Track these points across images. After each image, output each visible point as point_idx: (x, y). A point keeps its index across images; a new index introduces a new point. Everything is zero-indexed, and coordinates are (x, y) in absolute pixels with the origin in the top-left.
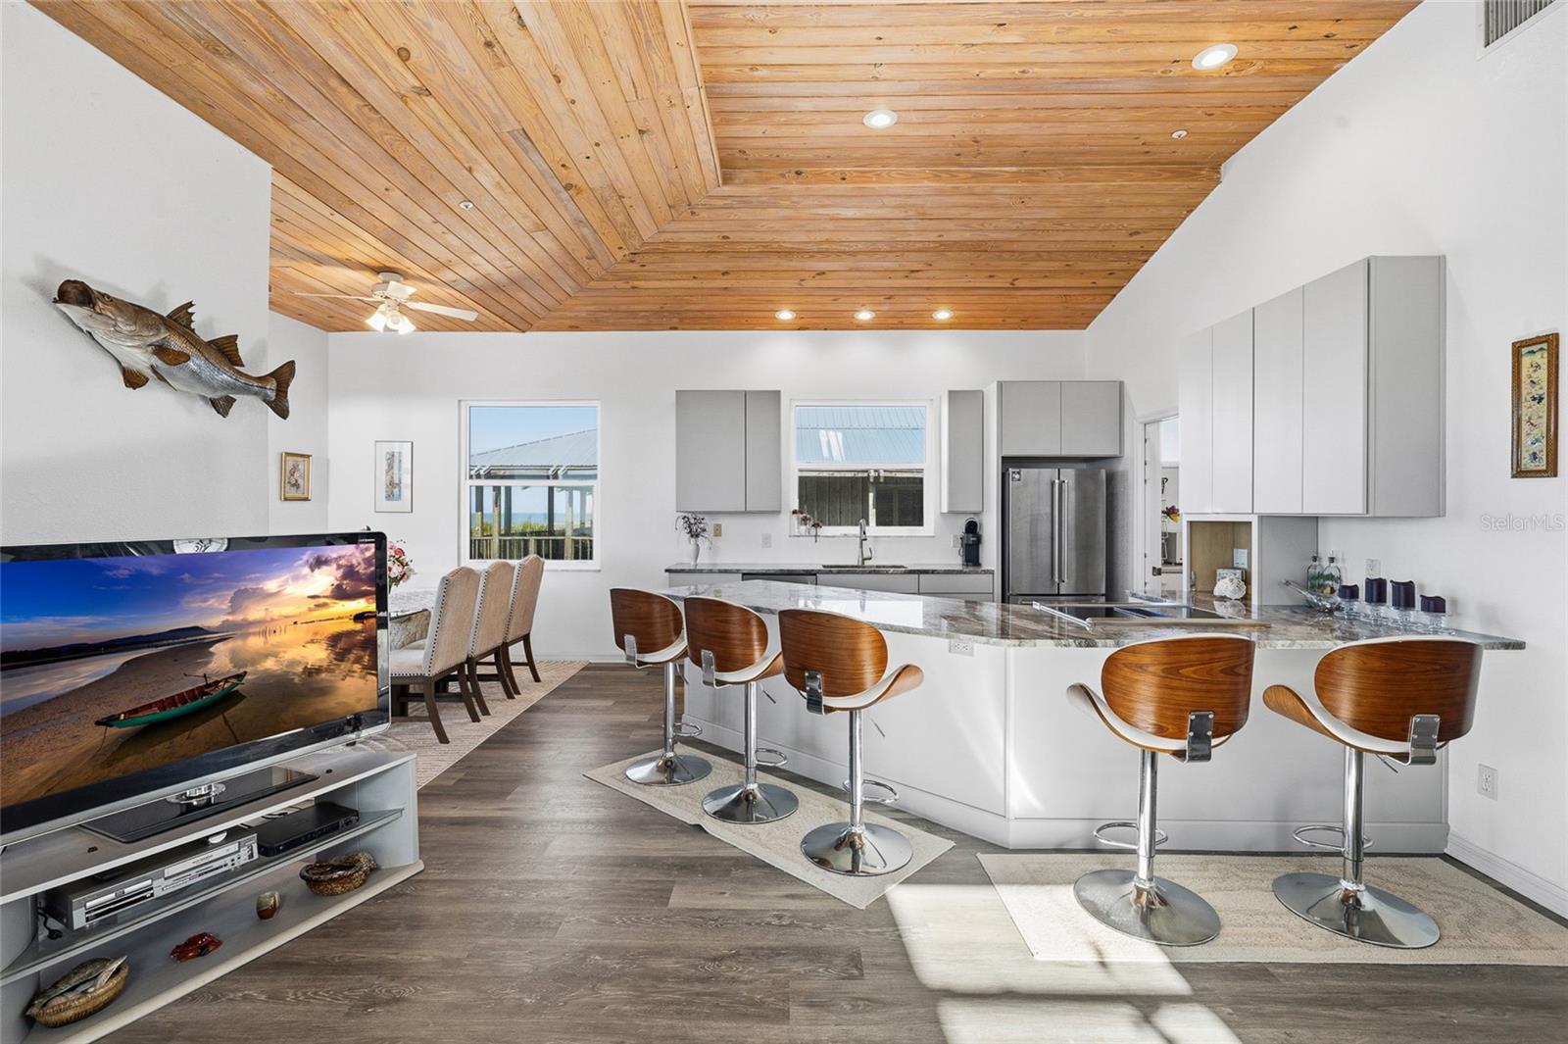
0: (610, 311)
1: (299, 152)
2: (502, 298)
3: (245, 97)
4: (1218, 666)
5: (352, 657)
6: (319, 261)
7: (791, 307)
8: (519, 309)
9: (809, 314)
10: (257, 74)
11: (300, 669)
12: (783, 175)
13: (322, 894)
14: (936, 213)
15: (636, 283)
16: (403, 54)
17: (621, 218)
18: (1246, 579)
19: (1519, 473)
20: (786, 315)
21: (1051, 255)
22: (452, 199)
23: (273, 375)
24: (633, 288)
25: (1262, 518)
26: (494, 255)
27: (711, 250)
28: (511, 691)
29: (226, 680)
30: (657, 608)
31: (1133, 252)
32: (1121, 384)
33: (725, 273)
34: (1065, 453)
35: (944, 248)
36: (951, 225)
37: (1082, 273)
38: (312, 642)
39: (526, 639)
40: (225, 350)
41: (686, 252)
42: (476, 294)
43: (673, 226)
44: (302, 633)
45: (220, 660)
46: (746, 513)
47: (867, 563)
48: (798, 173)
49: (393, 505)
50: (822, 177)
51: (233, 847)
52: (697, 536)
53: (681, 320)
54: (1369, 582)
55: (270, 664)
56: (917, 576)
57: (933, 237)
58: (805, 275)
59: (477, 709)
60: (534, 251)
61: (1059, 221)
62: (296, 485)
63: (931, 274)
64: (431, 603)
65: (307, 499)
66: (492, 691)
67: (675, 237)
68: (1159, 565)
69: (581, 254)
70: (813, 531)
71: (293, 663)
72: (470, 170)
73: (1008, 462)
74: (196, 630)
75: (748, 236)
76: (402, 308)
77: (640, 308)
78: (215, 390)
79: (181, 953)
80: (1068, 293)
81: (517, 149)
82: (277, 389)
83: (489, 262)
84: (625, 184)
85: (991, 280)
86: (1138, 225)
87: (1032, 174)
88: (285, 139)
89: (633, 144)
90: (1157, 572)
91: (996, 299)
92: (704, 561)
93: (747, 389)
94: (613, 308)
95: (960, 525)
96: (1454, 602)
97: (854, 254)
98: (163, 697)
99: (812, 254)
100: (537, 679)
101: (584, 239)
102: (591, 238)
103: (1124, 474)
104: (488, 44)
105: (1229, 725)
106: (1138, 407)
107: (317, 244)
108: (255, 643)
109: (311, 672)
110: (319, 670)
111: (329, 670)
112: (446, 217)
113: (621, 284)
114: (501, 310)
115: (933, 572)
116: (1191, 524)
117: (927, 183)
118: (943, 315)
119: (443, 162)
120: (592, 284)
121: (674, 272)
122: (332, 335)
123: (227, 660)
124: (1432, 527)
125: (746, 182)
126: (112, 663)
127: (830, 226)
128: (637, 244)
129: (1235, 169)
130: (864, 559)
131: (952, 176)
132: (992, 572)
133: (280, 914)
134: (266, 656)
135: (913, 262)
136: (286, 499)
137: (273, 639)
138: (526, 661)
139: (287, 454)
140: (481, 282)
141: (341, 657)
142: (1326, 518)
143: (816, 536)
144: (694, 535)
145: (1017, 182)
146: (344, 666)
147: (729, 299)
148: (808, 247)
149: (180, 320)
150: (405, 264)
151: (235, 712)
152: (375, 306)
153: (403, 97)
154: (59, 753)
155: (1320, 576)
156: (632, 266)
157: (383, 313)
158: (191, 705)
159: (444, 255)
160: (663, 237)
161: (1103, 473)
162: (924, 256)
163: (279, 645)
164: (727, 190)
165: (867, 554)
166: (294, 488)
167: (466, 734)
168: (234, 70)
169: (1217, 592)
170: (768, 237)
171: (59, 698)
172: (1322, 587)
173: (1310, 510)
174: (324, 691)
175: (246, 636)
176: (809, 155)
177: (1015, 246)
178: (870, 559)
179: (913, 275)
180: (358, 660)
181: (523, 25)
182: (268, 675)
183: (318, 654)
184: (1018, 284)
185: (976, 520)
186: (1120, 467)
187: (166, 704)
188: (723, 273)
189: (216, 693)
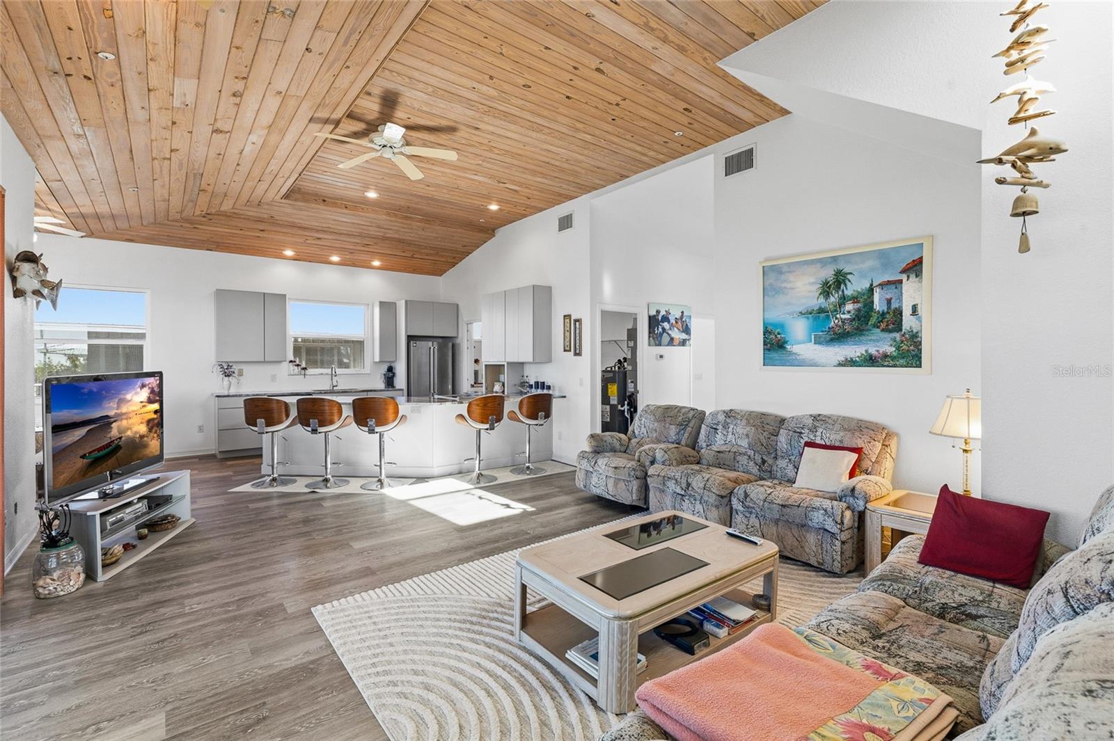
4: (496, 403)
5: (154, 430)
7: (293, 250)
9: (304, 255)
11: (138, 435)
12: (316, 200)
14: (385, 227)
15: (199, 227)
17: (217, 202)
18: (503, 385)
19: (565, 351)
20: (289, 253)
21: (432, 248)
24: (195, 228)
25: (508, 363)
27: (260, 221)
29: (116, 440)
30: (275, 405)
31: (463, 252)
32: (458, 305)
33: (263, 231)
34: (435, 335)
35: (385, 239)
36: (390, 231)
37: (443, 256)
38: (142, 423)
41: (244, 219)
43: (242, 207)
44: (138, 419)
45: (114, 432)
46: (265, 362)
47: (335, 388)
48: (324, 201)
50: (335, 205)
51: (141, 504)
52: (229, 376)
54: (535, 382)
55: (129, 433)
57: (381, 234)
58: (308, 239)
61: (437, 238)
63: (375, 247)
67: (240, 212)
68: (473, 383)
69: (176, 210)
70: (303, 372)
71: (136, 433)
73: (410, 338)
74: (107, 417)
75: (286, 219)
77: (193, 237)
82: (56, 295)
85: (403, 253)
86: (466, 244)
87: (429, 221)
90: (472, 386)
91: (403, 261)
92: (234, 390)
93: (265, 292)
95: (384, 368)
96: (553, 387)
97: (340, 234)
98: (98, 447)
99: (318, 231)
101: (185, 207)
103: (459, 344)
105: (499, 420)
106: (464, 316)
108: (124, 423)
109: (142, 437)
110: (144, 436)
111: (146, 437)
112: (112, 191)
113: (187, 225)
116: (486, 365)
117: (384, 216)
118: (376, 263)
120: (166, 222)
121: (227, 225)
123: (116, 431)
124: (548, 366)
125: (296, 200)
127: (333, 222)
128: (214, 211)
129: (501, 233)
130: (333, 387)
131: (396, 216)
132: (402, 390)
134: (128, 429)
135: (368, 242)
137: (130, 422)
141: (150, 430)
142: (526, 363)
143: (305, 375)
144: (227, 375)
146: (152, 434)
147: (256, 241)
148: (317, 228)
151: (120, 454)
153: (154, 159)
154: (70, 470)
155: (524, 382)
156: (204, 219)
158: (107, 450)
160: (232, 211)
161: (450, 344)
162: (375, 241)
163: (131, 424)
164: (283, 201)
165: (335, 384)
169: (494, 390)
170: (296, 222)
171: (70, 445)
172: (524, 386)
173: (521, 360)
174: (146, 446)
175: (122, 420)
176: (332, 196)
177: (417, 243)
178: (337, 386)
179: (367, 246)
180: (156, 432)
182: (129, 438)
183: (143, 429)
184: (415, 256)
185: (392, 365)
186: (458, 341)
187: (99, 450)
188: (261, 231)
189: (114, 445)
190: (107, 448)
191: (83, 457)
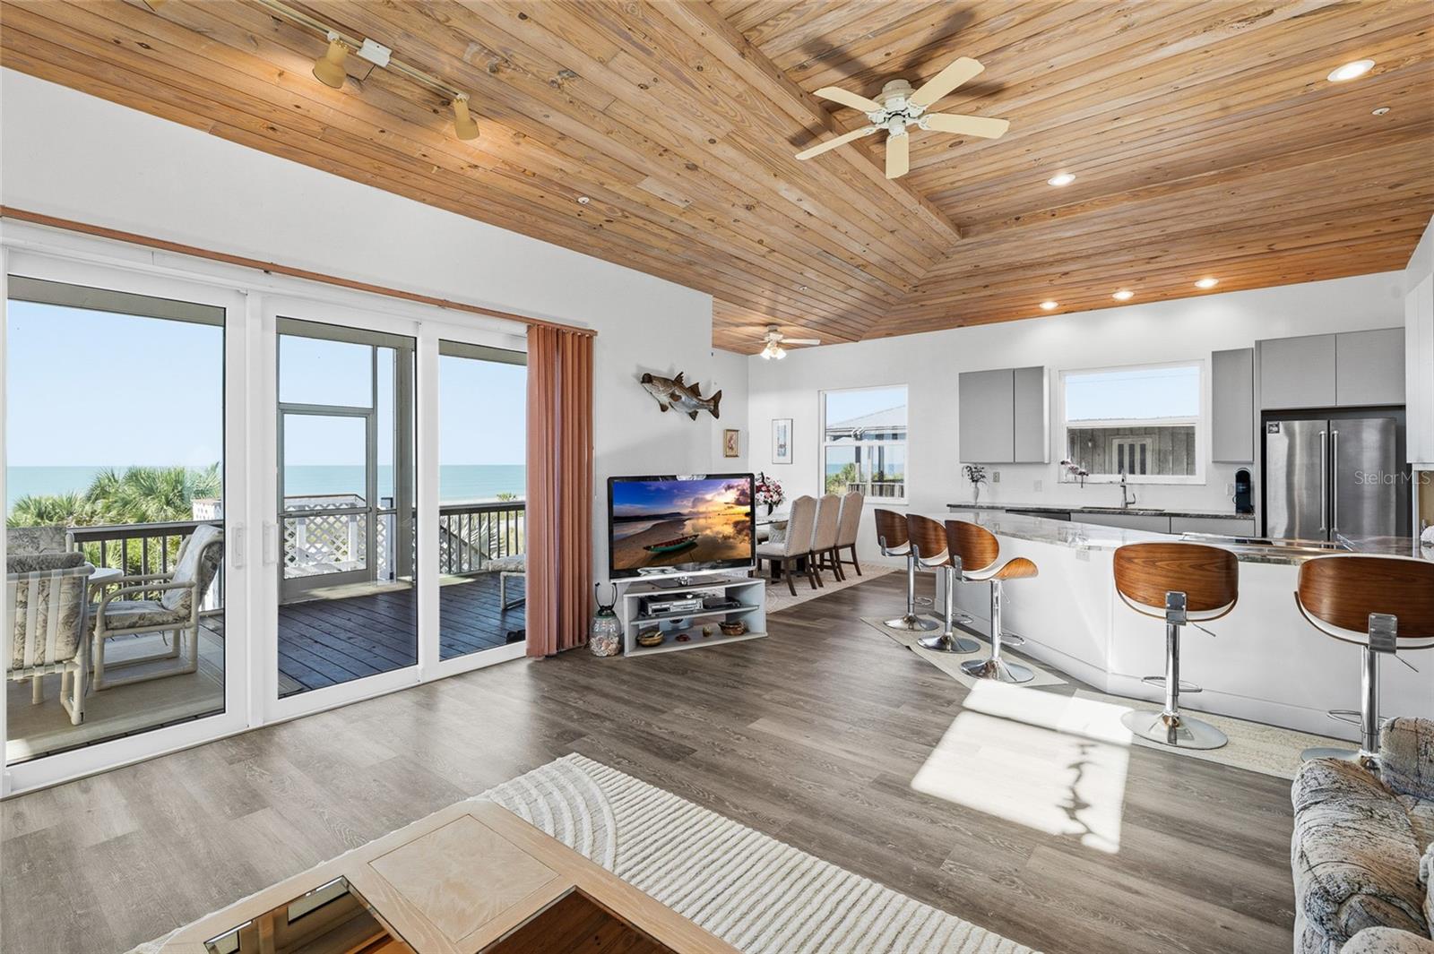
0: (910, 321)
1: (723, 288)
2: (837, 326)
3: (701, 275)
5: (744, 533)
6: (737, 326)
7: (1053, 299)
8: (849, 330)
9: (1068, 302)
10: (705, 266)
11: (721, 536)
12: (1005, 223)
13: (726, 634)
14: (1147, 218)
15: (923, 303)
16: (761, 242)
17: (898, 272)
20: (1049, 305)
22: (796, 287)
23: (712, 398)
24: (922, 306)
26: (825, 306)
27: (969, 275)
28: (840, 577)
29: (691, 537)
30: (897, 520)
33: (986, 286)
34: (1341, 403)
35: (1172, 238)
36: (1169, 222)
38: (726, 524)
39: (853, 546)
40: (694, 390)
41: (952, 279)
42: (820, 327)
43: (935, 267)
44: (722, 519)
45: (688, 528)
46: (1014, 463)
47: (1130, 506)
48: (1017, 219)
49: (782, 459)
50: (1036, 218)
51: (694, 601)
52: (977, 481)
53: (964, 320)
55: (708, 532)
56: (1168, 518)
57: (1157, 233)
58: (1052, 277)
59: (816, 582)
60: (849, 299)
61: (1287, 197)
62: (731, 448)
63: (1171, 256)
64: (787, 517)
65: (737, 456)
66: (827, 575)
67: (941, 273)
69: (879, 294)
70: (1080, 479)
71: (718, 533)
72: (801, 274)
73: (1268, 415)
74: (679, 514)
75: (994, 262)
76: (779, 344)
77: (932, 316)
78: (691, 409)
79: (678, 639)
80: (1350, 244)
81: (824, 259)
82: (714, 405)
83: (822, 311)
84: (891, 255)
85: (1241, 250)
86: (1395, 180)
87: (1232, 173)
88: (716, 285)
89: (888, 239)
91: (1259, 263)
92: (984, 500)
93: (1015, 367)
94: (913, 319)
97: (1088, 257)
98: (667, 541)
99: (1051, 264)
100: (859, 574)
101: (878, 287)
102: (882, 285)
104: (797, 226)
107: (735, 319)
108: (702, 522)
109: (726, 538)
110: (729, 537)
111: (733, 538)
112: (795, 296)
113: (912, 305)
114: (839, 333)
115: (1185, 515)
117: (1127, 202)
118: (1207, 284)
119: (789, 274)
120: (893, 308)
121: (947, 292)
122: (750, 356)
123: (691, 529)
125: (977, 234)
126: (649, 525)
127: (1055, 244)
128: (916, 281)
130: (1127, 504)
131: (1149, 193)
133: (712, 636)
134: (707, 528)
135: (1145, 253)
136: (727, 456)
137: (710, 521)
138: (852, 561)
139: (728, 430)
140: (822, 320)
141: (739, 532)
143: (1083, 483)
144: (975, 480)
145: (1215, 183)
146: (739, 537)
147: (996, 302)
148: (1046, 260)
149: (679, 381)
150: (778, 321)
151: (696, 550)
152: (765, 345)
153: (764, 257)
154: (632, 558)
156: (917, 294)
157: (769, 348)
158: (677, 546)
159: (798, 313)
160: (931, 275)
162: (1156, 247)
163: (712, 524)
164: (966, 241)
165: (1130, 499)
166: (731, 449)
167: (806, 593)
168: (698, 268)
169: (1423, 538)
170: (1010, 260)
174: (732, 548)
175: (699, 518)
176: (1021, 208)
177: (1251, 223)
178: (1134, 503)
179: (1154, 260)
180: (747, 535)
181: (811, 215)
182: (707, 537)
183: (729, 530)
184: (1277, 248)
187: (667, 544)
188: (985, 287)
189: (686, 542)
190: (678, 543)
191: (648, 548)
